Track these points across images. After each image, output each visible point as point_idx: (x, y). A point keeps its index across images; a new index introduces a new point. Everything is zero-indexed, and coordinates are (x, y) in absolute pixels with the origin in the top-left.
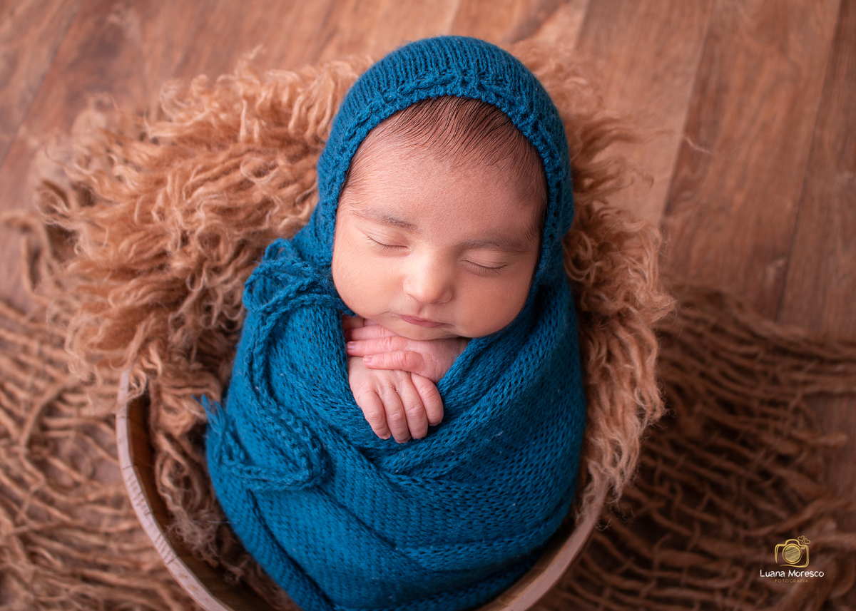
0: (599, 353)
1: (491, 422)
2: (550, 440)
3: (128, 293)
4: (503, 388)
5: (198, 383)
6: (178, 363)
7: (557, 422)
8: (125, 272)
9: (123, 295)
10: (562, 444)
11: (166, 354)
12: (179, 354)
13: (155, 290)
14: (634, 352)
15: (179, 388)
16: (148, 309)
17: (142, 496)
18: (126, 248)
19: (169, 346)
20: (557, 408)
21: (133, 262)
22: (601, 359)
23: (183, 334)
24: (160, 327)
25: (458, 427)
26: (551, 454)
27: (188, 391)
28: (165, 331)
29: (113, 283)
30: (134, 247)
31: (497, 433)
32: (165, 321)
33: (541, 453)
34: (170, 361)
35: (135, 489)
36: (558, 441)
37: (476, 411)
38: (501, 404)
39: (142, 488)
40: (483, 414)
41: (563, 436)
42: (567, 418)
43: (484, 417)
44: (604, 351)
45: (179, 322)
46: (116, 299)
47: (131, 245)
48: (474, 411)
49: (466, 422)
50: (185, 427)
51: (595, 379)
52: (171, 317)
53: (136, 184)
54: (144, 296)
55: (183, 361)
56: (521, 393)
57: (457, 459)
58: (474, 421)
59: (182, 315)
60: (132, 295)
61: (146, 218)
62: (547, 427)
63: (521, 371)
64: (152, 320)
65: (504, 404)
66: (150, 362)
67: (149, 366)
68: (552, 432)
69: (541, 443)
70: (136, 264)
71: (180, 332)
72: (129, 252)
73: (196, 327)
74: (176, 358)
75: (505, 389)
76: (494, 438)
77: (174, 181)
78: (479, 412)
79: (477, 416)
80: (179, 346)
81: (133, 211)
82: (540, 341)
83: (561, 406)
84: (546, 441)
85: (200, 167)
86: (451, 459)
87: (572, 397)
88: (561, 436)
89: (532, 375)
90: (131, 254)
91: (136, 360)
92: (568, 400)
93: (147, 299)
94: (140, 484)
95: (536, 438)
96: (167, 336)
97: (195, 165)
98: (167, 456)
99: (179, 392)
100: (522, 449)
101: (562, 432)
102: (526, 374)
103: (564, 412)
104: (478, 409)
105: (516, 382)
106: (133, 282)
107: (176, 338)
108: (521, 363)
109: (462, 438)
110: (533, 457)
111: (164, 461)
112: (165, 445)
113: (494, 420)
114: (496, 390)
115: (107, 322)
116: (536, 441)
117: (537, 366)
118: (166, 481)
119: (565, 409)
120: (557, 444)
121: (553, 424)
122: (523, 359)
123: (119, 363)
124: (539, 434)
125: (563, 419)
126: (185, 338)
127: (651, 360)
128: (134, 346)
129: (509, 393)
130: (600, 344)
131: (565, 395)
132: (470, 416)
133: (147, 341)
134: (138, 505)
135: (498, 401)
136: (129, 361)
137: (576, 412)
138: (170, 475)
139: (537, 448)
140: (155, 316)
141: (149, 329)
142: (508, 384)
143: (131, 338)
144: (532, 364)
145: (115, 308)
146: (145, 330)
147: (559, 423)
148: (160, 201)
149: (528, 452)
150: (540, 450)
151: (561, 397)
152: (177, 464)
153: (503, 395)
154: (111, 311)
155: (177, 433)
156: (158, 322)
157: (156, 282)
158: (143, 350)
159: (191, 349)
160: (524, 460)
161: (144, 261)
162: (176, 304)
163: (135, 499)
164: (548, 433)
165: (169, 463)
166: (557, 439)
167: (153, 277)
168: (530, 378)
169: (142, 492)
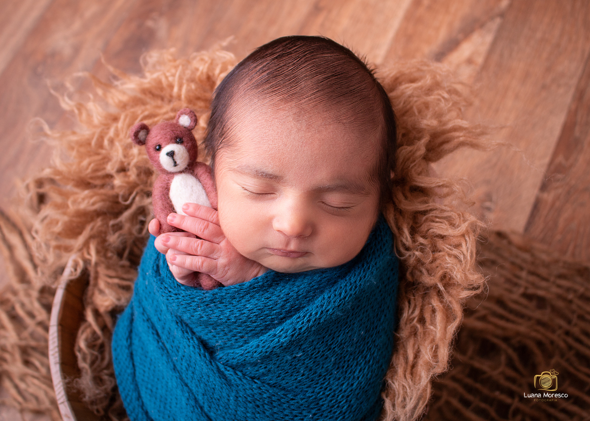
0: (412, 313)
1: (291, 342)
2: (348, 372)
3: (83, 199)
4: (304, 316)
5: (125, 276)
6: (110, 258)
7: (357, 359)
8: (84, 183)
9: (80, 200)
10: (358, 378)
11: (103, 249)
12: (112, 252)
13: (103, 200)
14: (439, 317)
15: (111, 277)
16: (98, 214)
17: (57, 349)
18: (87, 165)
19: (107, 244)
20: (359, 346)
21: (89, 176)
22: (414, 318)
23: (119, 237)
24: (103, 229)
25: (264, 343)
26: (348, 384)
27: (116, 281)
28: (106, 233)
29: (76, 190)
30: (92, 165)
31: (297, 353)
32: (107, 224)
33: (340, 381)
34: (105, 256)
35: (54, 342)
36: (355, 375)
37: (280, 332)
38: (301, 329)
39: (59, 343)
40: (284, 335)
41: (359, 372)
42: (366, 357)
43: (285, 338)
44: (417, 312)
45: (118, 227)
46: (74, 202)
47: (89, 164)
48: (278, 332)
49: (271, 339)
50: (107, 307)
51: (404, 333)
52: (112, 223)
53: (99, 118)
54: (93, 204)
55: (115, 257)
56: (319, 323)
57: (266, 368)
58: (276, 340)
59: (121, 222)
60: (86, 202)
61: (100, 145)
62: (349, 361)
63: (322, 306)
64: (99, 222)
65: (303, 330)
66: (89, 254)
67: (87, 257)
68: (352, 366)
69: (342, 373)
70: (92, 178)
71: (117, 234)
72: (87, 168)
73: (130, 233)
74: (110, 254)
75: (306, 318)
76: (295, 357)
77: (125, 120)
78: (282, 333)
79: (280, 336)
80: (113, 245)
81: (93, 138)
82: (346, 285)
83: (363, 346)
84: (346, 372)
85: (146, 113)
86: (261, 367)
87: (374, 341)
88: (358, 371)
89: (331, 311)
90: (89, 170)
91: (80, 250)
92: (370, 343)
93: (97, 206)
94: (59, 340)
95: (338, 368)
96: (106, 236)
97: (143, 112)
98: (90, 325)
99: (110, 280)
100: (326, 375)
101: (359, 368)
102: (325, 308)
103: (365, 352)
104: (282, 330)
105: (316, 314)
106: (86, 192)
107: (113, 239)
108: (324, 298)
109: (266, 352)
110: (333, 384)
111: (86, 328)
112: (90, 317)
113: (294, 341)
114: (299, 317)
115: (66, 218)
116: (337, 371)
117: (337, 304)
118: (82, 343)
119: (366, 349)
120: (354, 377)
121: (354, 359)
122: (326, 297)
123: (68, 249)
124: (341, 365)
125: (362, 357)
126: (119, 240)
127: (452, 327)
128: (81, 239)
129: (309, 321)
130: (415, 306)
131: (368, 338)
132: (275, 335)
133: (91, 237)
134: (53, 355)
135: (298, 326)
136: (75, 250)
137: (375, 354)
138: (86, 340)
139: (338, 376)
140: (102, 220)
141: (95, 230)
142: (309, 314)
143: (80, 233)
144: (332, 301)
145: (72, 208)
146: (92, 229)
147: (359, 360)
148: (111, 133)
149: (329, 379)
150: (340, 378)
151: (365, 339)
152: (94, 333)
153: (303, 322)
154: (69, 211)
155: (102, 310)
156: (102, 226)
157: (105, 195)
158: (86, 244)
159: (124, 249)
160: (327, 383)
161: (98, 178)
162: (117, 214)
163: (52, 350)
164: (348, 366)
165: (89, 331)
166: (354, 372)
167: (102, 191)
168: (329, 313)
169: (58, 346)
